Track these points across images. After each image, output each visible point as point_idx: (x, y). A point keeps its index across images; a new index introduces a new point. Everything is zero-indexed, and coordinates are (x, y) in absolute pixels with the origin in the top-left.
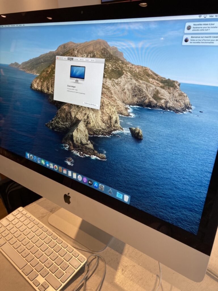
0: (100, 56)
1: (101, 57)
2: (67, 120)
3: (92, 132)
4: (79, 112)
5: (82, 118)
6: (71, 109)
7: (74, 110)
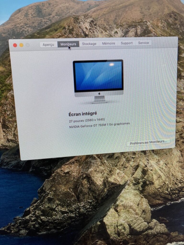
0: (164, 31)
1: (167, 33)
2: (78, 198)
3: (159, 200)
4: (116, 168)
5: (127, 178)
6: (88, 168)
7: (102, 168)
